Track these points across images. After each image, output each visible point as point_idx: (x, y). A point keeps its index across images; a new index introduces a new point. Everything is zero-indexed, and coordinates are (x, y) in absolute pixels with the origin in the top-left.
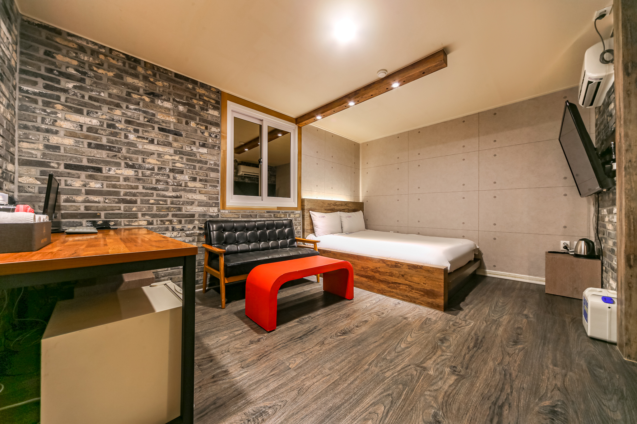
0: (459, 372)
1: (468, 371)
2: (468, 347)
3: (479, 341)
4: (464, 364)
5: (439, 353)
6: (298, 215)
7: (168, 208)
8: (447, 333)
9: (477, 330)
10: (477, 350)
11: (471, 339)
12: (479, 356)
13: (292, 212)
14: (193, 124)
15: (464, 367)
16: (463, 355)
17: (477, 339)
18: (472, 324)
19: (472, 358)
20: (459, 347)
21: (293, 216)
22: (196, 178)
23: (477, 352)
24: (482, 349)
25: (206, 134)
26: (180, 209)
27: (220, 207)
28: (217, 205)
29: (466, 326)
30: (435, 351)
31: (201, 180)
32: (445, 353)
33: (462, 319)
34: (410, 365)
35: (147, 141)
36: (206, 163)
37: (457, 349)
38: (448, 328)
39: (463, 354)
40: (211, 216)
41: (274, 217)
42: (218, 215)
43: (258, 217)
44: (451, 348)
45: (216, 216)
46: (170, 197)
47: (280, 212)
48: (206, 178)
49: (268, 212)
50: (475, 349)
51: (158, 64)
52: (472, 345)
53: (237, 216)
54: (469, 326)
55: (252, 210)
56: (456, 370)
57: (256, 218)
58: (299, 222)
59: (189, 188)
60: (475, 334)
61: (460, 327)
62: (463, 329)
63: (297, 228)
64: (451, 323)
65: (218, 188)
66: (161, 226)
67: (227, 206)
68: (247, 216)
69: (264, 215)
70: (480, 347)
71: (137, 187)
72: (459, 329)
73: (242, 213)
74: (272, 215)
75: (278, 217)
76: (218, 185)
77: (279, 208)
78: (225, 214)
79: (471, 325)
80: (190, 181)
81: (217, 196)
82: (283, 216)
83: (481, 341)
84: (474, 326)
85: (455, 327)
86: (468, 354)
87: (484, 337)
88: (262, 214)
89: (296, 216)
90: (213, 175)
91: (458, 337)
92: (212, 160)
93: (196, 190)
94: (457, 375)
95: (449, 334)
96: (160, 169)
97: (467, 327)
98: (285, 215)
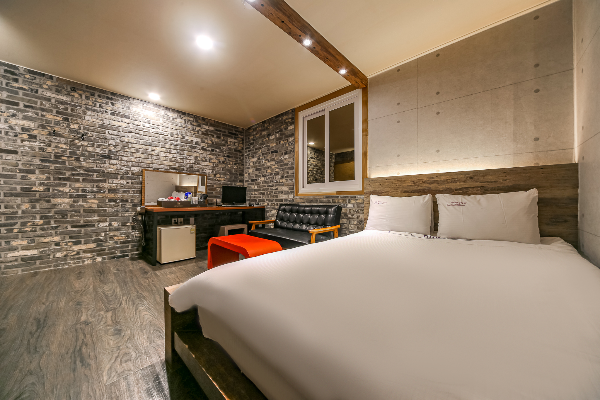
0: (81, 325)
1: (74, 330)
2: (86, 345)
3: (78, 360)
4: (81, 331)
5: (109, 322)
6: (361, 200)
7: (273, 196)
8: (123, 340)
9: (91, 373)
10: (75, 349)
11: (90, 356)
12: (69, 346)
13: (352, 197)
14: (282, 142)
15: (79, 329)
16: (87, 335)
17: (82, 360)
18: (105, 378)
19: (77, 339)
20: (96, 338)
21: (354, 202)
22: (283, 176)
23: (74, 347)
24: (69, 355)
25: (287, 145)
26: (277, 197)
27: (295, 194)
28: (293, 193)
29: (111, 367)
30: (115, 322)
31: (286, 177)
32: (104, 326)
33: (126, 372)
34: (120, 306)
35: (267, 161)
36: (287, 164)
37: (97, 335)
38: (129, 345)
39: (88, 337)
40: (290, 201)
41: (333, 203)
42: (293, 200)
43: (318, 202)
44: (104, 332)
45: (292, 201)
46: (274, 190)
47: (339, 197)
48: (288, 175)
49: (327, 197)
50: (78, 348)
51: (269, 117)
52: (84, 350)
53: (303, 201)
54: (107, 369)
55: (314, 195)
56: (84, 324)
57: (317, 203)
58: (362, 209)
59: (281, 183)
60: (89, 365)
61: (117, 357)
62: (111, 359)
63: (359, 216)
64: (134, 355)
65: (293, 181)
66: (271, 206)
67: (299, 194)
68: (311, 201)
69: (323, 201)
70: (73, 355)
71: (264, 186)
72: (115, 355)
73: (307, 198)
74: (331, 200)
75: (336, 202)
76: (293, 178)
77: (339, 193)
78: (297, 199)
79: (104, 374)
80: (281, 178)
81: (293, 186)
82: (341, 201)
83: (75, 363)
84: (99, 377)
85: (122, 353)
86: (83, 339)
87: (74, 370)
88: (321, 199)
89: (359, 201)
90: (290, 172)
91: (106, 345)
92: (290, 161)
93: (283, 184)
94: (81, 323)
95: (120, 341)
96: (271, 174)
97: (108, 366)
98: (343, 200)
